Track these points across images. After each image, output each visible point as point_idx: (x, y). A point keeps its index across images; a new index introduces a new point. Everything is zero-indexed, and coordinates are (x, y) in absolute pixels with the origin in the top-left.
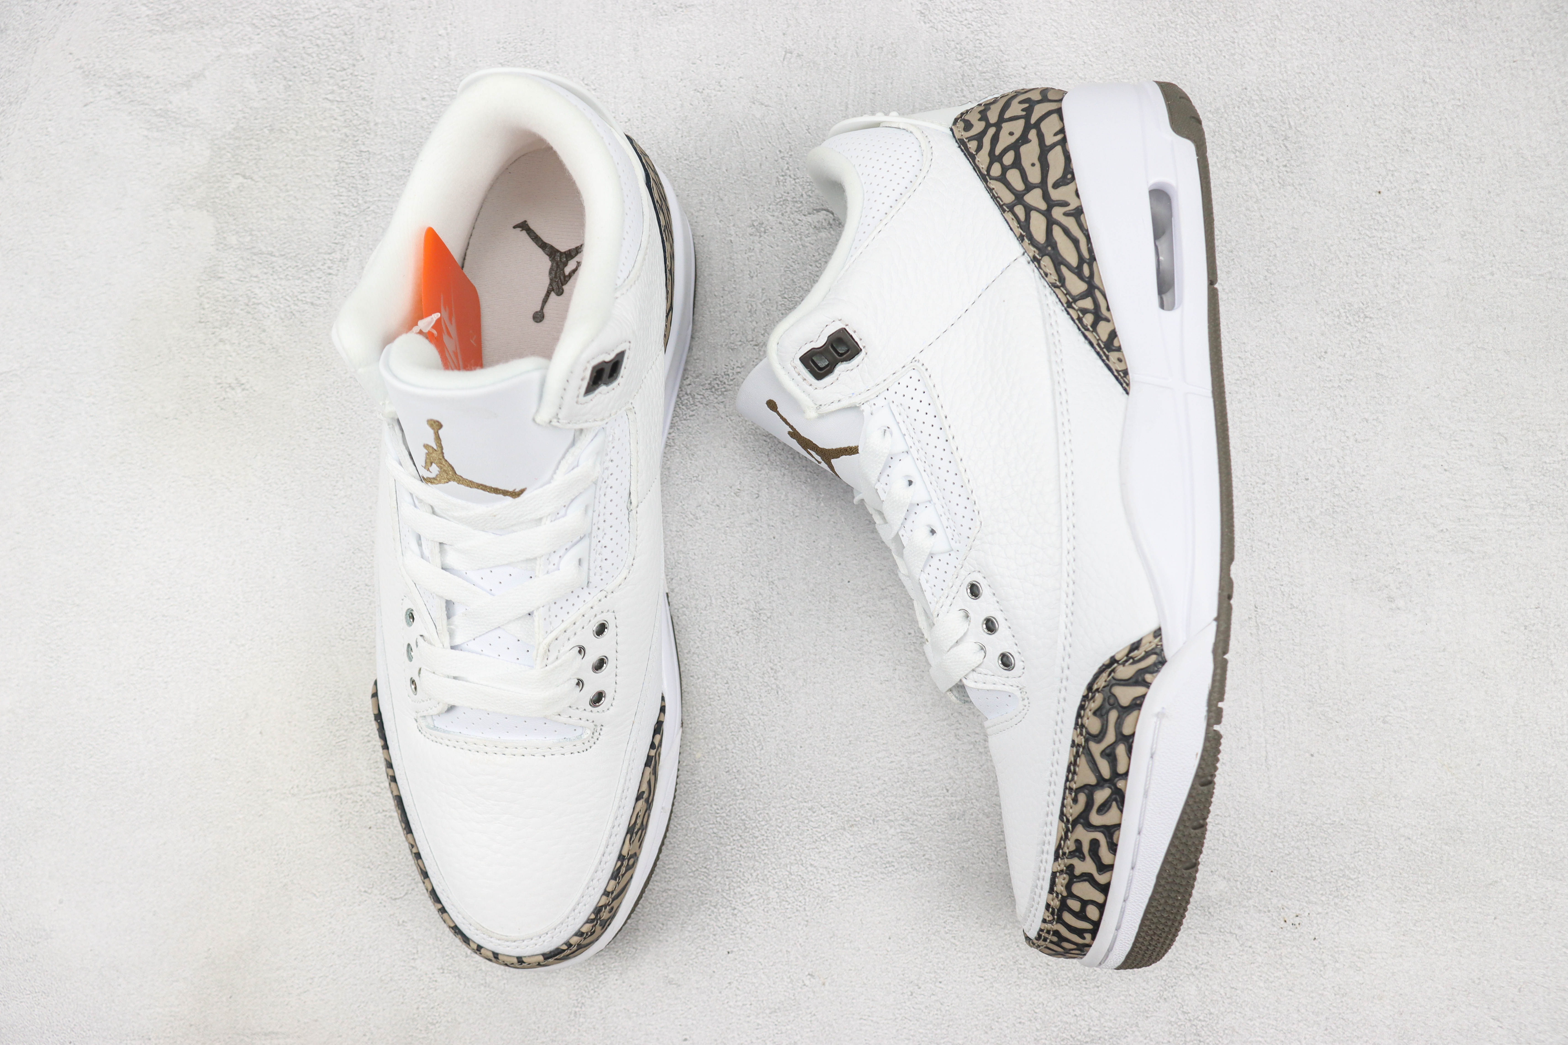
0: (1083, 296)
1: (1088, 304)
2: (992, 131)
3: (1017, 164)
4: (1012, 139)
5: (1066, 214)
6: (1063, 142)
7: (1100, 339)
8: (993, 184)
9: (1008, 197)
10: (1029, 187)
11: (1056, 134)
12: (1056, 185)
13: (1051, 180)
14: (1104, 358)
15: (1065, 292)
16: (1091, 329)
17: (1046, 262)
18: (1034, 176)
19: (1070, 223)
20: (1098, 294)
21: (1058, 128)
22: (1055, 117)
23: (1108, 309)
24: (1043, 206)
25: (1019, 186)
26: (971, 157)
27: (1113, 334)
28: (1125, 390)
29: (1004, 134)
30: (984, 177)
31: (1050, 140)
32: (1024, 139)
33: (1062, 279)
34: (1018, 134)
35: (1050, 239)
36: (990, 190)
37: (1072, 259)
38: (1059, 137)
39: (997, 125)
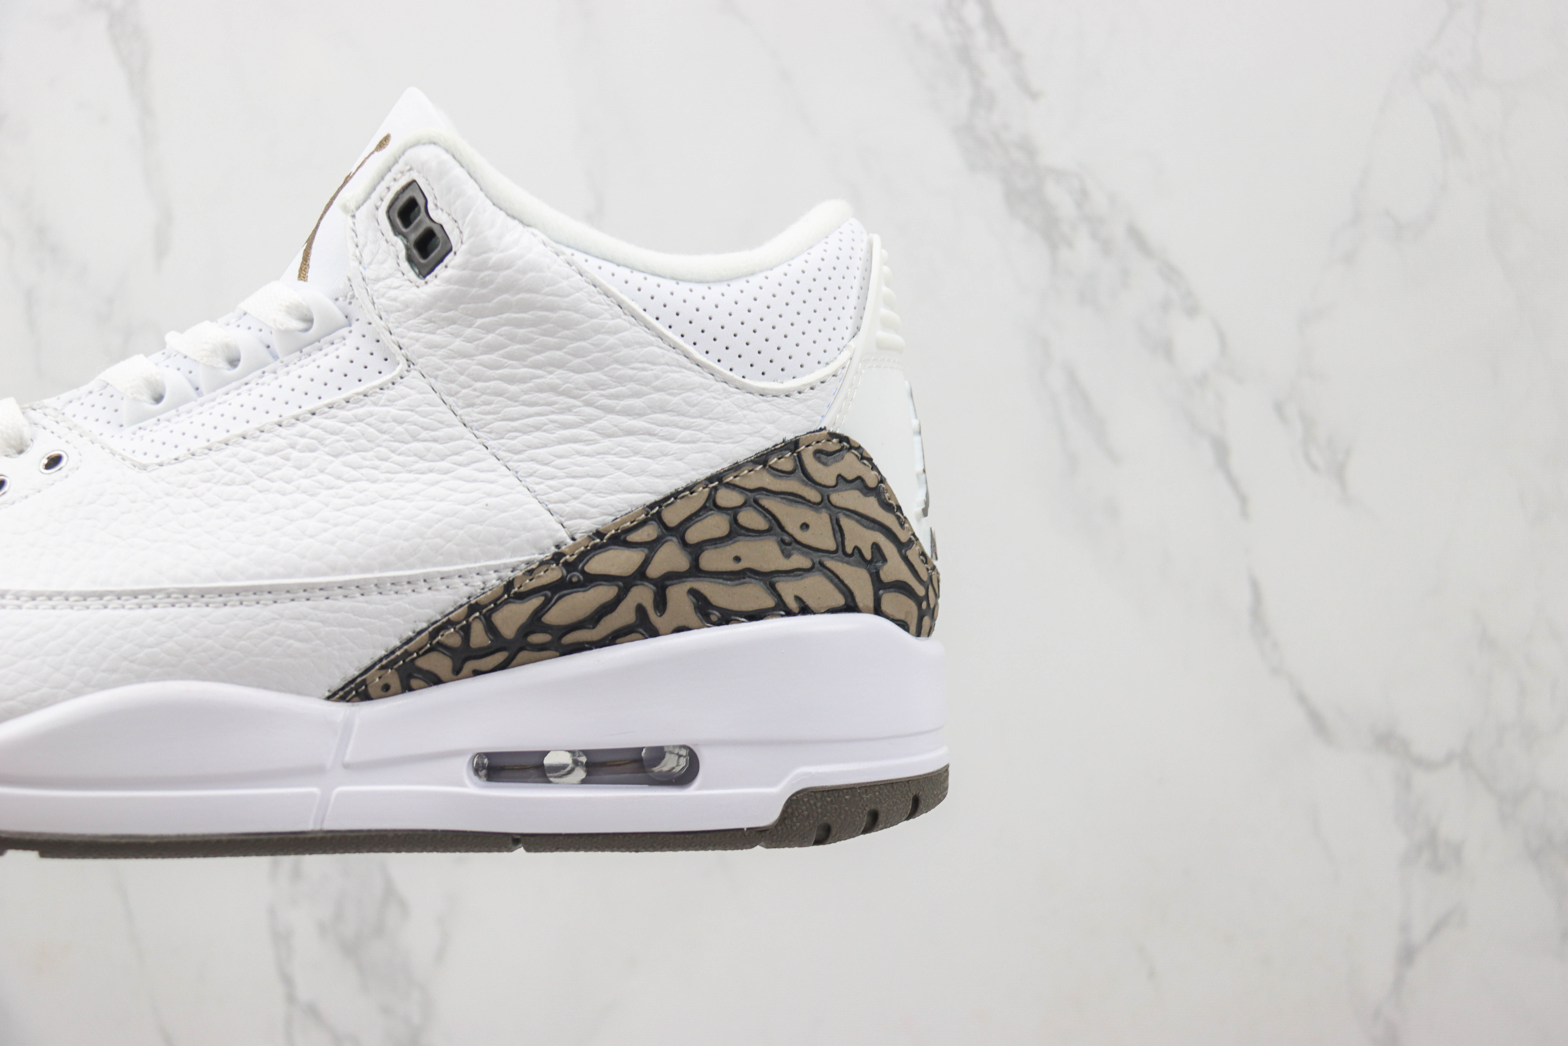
0: (491, 628)
1: (479, 637)
2: (813, 495)
3: (737, 531)
4: (793, 528)
5: (641, 610)
6: (783, 609)
7: (419, 656)
8: (702, 494)
9: (673, 516)
10: (695, 551)
11: (798, 599)
12: (694, 593)
13: (706, 587)
14: (384, 662)
15: (499, 602)
16: (435, 642)
17: (555, 574)
18: (711, 560)
19: (624, 615)
20: (500, 657)
21: (811, 603)
22: (840, 601)
23: (477, 673)
24: (655, 570)
25: (694, 535)
26: (762, 459)
27: (435, 680)
28: (335, 694)
29: (809, 515)
30: (718, 479)
31: (788, 590)
32: (789, 544)
33: (522, 597)
34: (803, 537)
35: (591, 580)
36: (691, 489)
37: (557, 615)
38: (793, 605)
39: (824, 504)
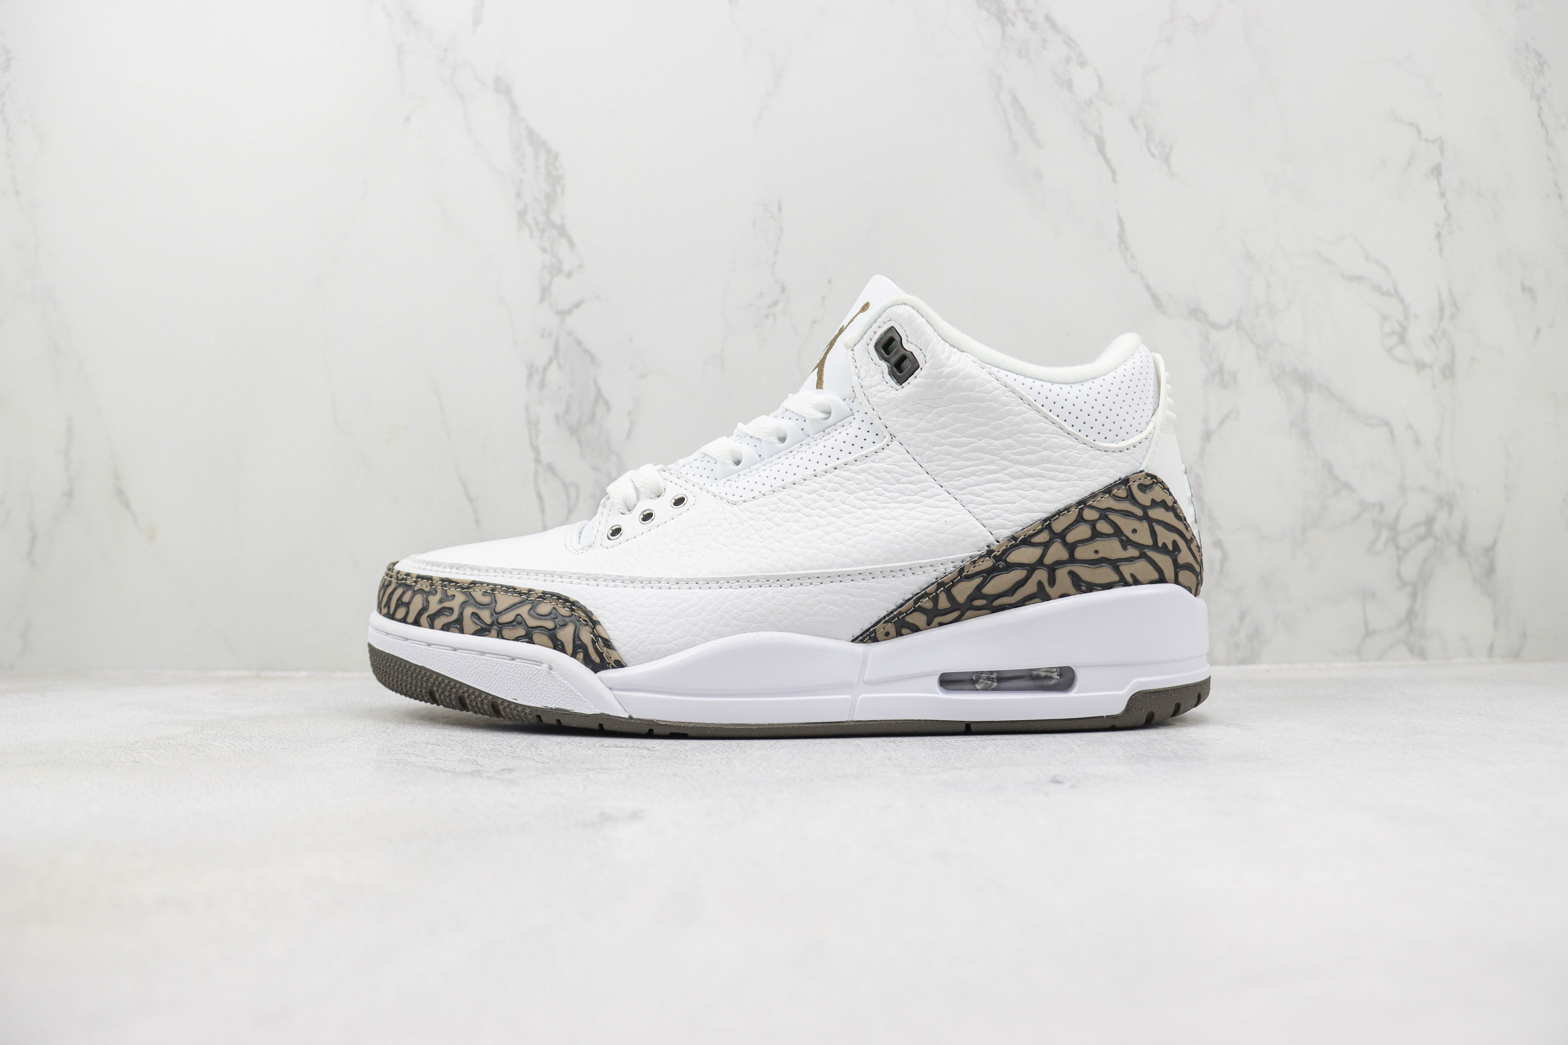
0: (951, 597)
1: (944, 603)
2: (1139, 512)
3: (1096, 535)
4: (1127, 531)
5: (1040, 584)
6: (1124, 582)
7: (907, 614)
8: (1074, 513)
9: (1058, 526)
10: (1071, 548)
11: (1132, 575)
12: (1072, 574)
13: (1079, 570)
14: (887, 618)
15: (955, 581)
16: (916, 606)
17: (988, 563)
18: (1082, 553)
19: (1030, 587)
20: (955, 614)
21: (1140, 577)
22: (1156, 576)
23: (941, 624)
24: (1048, 560)
25: (1071, 538)
26: (1108, 490)
27: (915, 629)
28: (857, 638)
29: (1136, 524)
30: (1082, 503)
31: (1127, 570)
32: (1126, 543)
33: (969, 577)
34: (1134, 537)
35: (1011, 567)
36: (1067, 509)
37: (991, 588)
38: (1129, 579)
39: (1146, 517)
